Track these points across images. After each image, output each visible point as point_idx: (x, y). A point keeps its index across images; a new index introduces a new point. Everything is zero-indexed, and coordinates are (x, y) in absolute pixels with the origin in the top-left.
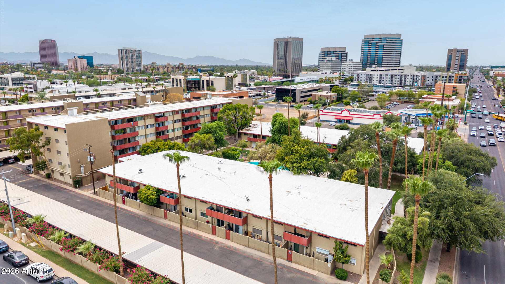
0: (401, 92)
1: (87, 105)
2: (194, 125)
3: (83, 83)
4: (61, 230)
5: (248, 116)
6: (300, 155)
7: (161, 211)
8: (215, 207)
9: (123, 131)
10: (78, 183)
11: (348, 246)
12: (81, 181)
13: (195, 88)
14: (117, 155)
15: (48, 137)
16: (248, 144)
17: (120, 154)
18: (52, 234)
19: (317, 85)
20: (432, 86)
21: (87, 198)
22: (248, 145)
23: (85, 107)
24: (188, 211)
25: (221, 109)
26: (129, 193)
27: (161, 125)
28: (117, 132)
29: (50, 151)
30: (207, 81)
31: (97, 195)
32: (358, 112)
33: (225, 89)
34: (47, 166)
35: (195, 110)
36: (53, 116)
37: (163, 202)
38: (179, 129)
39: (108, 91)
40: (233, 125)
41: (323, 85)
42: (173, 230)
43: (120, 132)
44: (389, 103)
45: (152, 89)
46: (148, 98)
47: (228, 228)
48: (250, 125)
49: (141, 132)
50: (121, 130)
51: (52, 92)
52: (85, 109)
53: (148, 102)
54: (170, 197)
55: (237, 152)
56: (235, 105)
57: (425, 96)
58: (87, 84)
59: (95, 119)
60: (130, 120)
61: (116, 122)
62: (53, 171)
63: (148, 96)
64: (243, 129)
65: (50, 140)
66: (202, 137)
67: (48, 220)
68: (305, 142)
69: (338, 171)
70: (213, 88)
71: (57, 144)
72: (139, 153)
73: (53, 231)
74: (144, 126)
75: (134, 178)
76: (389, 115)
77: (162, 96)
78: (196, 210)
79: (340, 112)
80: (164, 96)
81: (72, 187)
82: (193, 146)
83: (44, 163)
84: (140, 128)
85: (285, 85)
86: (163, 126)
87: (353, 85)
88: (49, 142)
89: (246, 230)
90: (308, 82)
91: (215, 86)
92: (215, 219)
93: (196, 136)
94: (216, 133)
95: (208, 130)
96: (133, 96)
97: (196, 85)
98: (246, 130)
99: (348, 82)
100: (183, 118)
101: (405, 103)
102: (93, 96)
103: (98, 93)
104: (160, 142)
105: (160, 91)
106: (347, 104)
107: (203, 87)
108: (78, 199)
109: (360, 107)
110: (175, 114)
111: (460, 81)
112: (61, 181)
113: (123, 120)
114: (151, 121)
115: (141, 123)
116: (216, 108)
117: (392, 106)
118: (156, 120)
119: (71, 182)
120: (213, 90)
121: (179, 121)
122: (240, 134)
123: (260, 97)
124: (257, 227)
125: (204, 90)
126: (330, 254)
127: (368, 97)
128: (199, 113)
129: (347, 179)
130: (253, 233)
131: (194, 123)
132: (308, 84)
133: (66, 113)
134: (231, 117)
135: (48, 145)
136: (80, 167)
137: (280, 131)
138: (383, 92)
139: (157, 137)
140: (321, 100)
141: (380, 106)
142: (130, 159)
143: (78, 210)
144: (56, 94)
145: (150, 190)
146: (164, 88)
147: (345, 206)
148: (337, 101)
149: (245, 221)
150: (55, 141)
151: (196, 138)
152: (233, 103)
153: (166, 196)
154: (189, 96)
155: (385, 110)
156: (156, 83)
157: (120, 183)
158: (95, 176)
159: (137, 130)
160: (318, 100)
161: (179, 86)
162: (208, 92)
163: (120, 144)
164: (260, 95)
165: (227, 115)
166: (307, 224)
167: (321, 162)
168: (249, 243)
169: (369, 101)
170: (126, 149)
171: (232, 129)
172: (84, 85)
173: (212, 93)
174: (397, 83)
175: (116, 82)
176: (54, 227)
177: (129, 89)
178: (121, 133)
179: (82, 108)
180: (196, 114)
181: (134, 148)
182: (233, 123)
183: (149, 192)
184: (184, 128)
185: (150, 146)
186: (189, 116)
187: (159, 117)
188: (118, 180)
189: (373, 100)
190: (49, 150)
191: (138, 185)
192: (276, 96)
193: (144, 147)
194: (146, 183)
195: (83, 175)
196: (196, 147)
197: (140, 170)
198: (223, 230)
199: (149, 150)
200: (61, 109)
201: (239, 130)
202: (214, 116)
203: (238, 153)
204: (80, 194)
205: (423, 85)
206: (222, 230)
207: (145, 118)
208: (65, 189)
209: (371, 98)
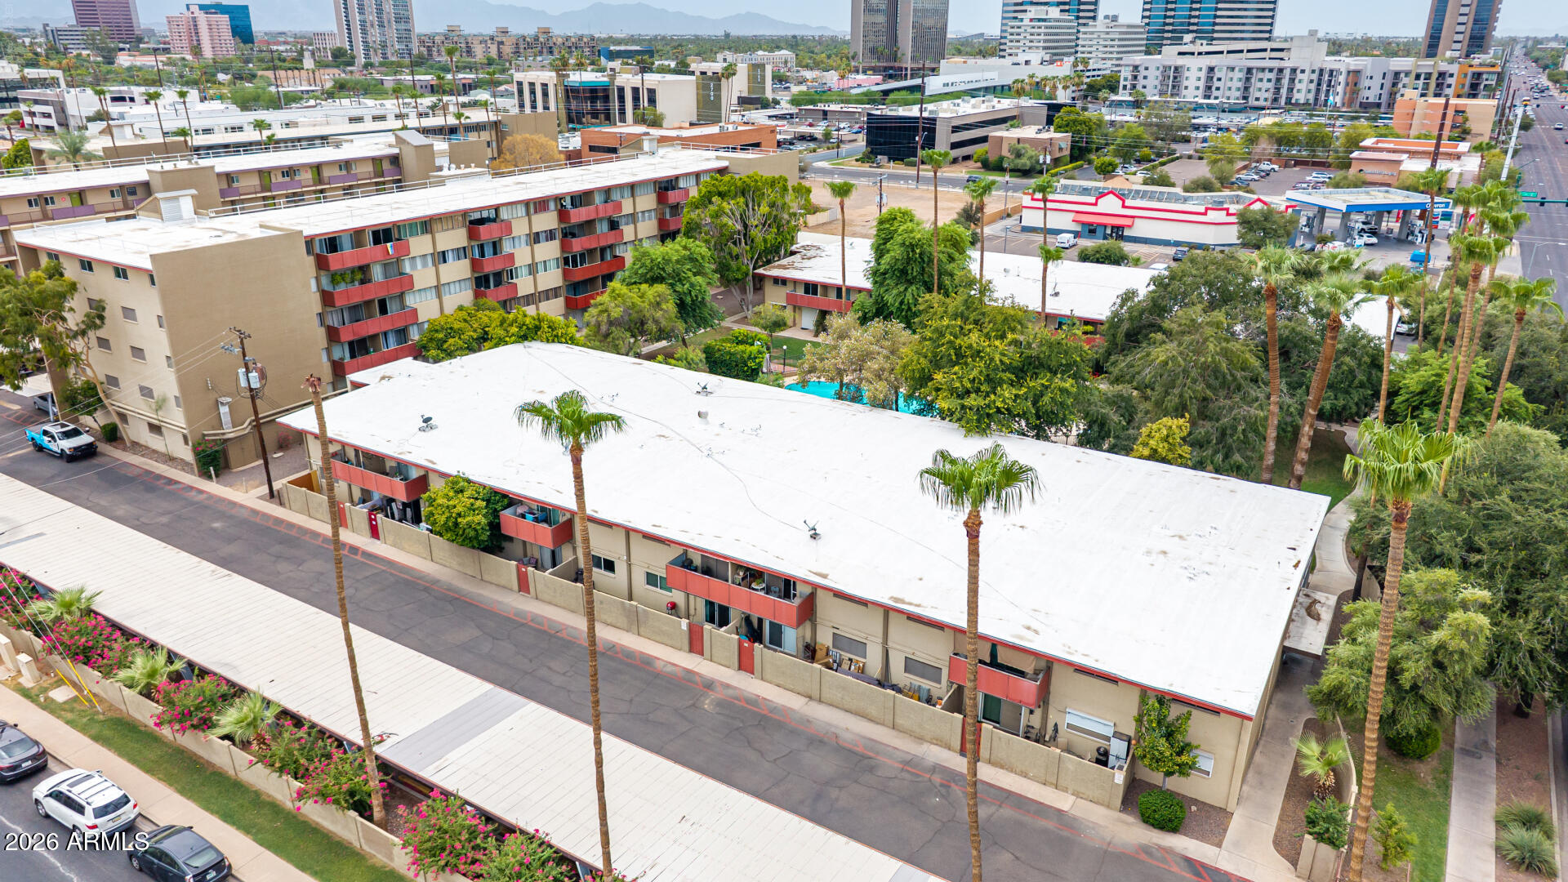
0: (1284, 130)
1: (229, 177)
2: (603, 250)
3: (221, 98)
4: (153, 646)
5: (786, 216)
6: (988, 367)
7: (505, 568)
8: (697, 561)
9: (359, 276)
10: (213, 460)
11: (1189, 714)
12: (225, 452)
13: (595, 115)
14: (342, 359)
15: (96, 298)
16: (788, 314)
17: (353, 356)
18: (124, 664)
19: (1005, 104)
20: (1379, 105)
21: (244, 514)
22: (789, 322)
23: (226, 186)
24: (600, 567)
25: (694, 193)
26: (390, 501)
27: (488, 250)
28: (338, 278)
29: (109, 349)
30: (635, 90)
31: (281, 504)
32: (1151, 198)
33: (694, 120)
34: (100, 400)
35: (602, 198)
36: (108, 220)
37: (512, 535)
38: (553, 264)
39: (303, 126)
40: (735, 250)
41: (1024, 104)
42: (551, 636)
43: (348, 280)
44: (1245, 167)
45: (452, 121)
46: (442, 153)
47: (744, 630)
48: (794, 248)
49: (423, 275)
50: (353, 271)
51: (108, 131)
52: (223, 193)
53: (440, 169)
54: (536, 520)
55: (754, 349)
56: (743, 176)
57: (1368, 142)
58: (235, 103)
59: (257, 233)
60: (383, 235)
61: (332, 243)
62: (123, 417)
63: (440, 145)
64: (769, 262)
65: (104, 309)
66: (632, 295)
67: (109, 608)
68: (1006, 319)
69: (1116, 418)
70: (655, 115)
71: (129, 324)
72: (419, 353)
73: (125, 650)
74: (432, 254)
75: (406, 448)
76: (1261, 211)
77: (489, 144)
78: (629, 566)
79: (1092, 200)
80: (494, 144)
81: (192, 473)
82: (604, 328)
83: (90, 389)
84: (419, 262)
85: (894, 102)
86: (495, 253)
87: (1120, 104)
88: (101, 318)
89: (808, 639)
90: (973, 93)
91: (661, 107)
92: (698, 599)
93: (613, 291)
94: (680, 280)
95: (652, 269)
96: (390, 146)
97: (599, 105)
98: (780, 267)
99: (1102, 94)
100: (563, 226)
101: (1295, 166)
102: (251, 144)
103: (266, 133)
104: (487, 312)
105: (478, 127)
106: (1107, 171)
107: (622, 112)
108: (217, 520)
109: (1153, 182)
110: (536, 212)
111: (1473, 92)
112: (155, 451)
113: (357, 234)
114: (456, 238)
115: (420, 245)
116: (673, 188)
117: (1256, 177)
118: (472, 235)
119: (186, 454)
120: (656, 123)
121: (550, 235)
122: (759, 280)
123: (812, 145)
124: (847, 632)
125: (623, 120)
126: (1117, 735)
127: (1174, 146)
128: (619, 206)
129: (1155, 451)
130: (834, 651)
131: (603, 243)
132: (973, 101)
133: (156, 211)
134: (730, 223)
135: (97, 327)
136: (217, 404)
137: (904, 272)
138: (1220, 129)
139: (478, 295)
140: (1019, 155)
141: (1217, 178)
142: (390, 378)
143: (213, 567)
144: (125, 139)
145: (467, 494)
146: (493, 118)
147: (1162, 556)
148: (1073, 159)
149: (808, 611)
150: (120, 313)
151: (614, 298)
152: (732, 169)
153: (523, 516)
154: (575, 141)
155: (1241, 193)
156: (463, 99)
157: (358, 465)
158: (269, 436)
159: (408, 269)
160: (1008, 155)
161: (540, 109)
162: (640, 129)
163: (351, 322)
164: (812, 138)
165: (717, 215)
166: (1036, 632)
167: (1063, 391)
168: (823, 689)
169: (1178, 158)
170: (374, 337)
171: (733, 264)
172: (222, 107)
173: (656, 132)
174: (1263, 95)
175: (330, 95)
176: (129, 635)
177: (375, 118)
178: (352, 281)
179: (215, 187)
180: (609, 210)
181: (402, 333)
182: (735, 243)
183: (461, 503)
184: (568, 261)
185: (456, 326)
186: (584, 218)
187: (482, 221)
188: (351, 454)
189: (1190, 157)
190: (104, 343)
191: (422, 473)
192: (869, 143)
193: (437, 331)
194: (451, 469)
195: (230, 432)
196: (616, 332)
197: (427, 420)
198: (729, 639)
199: (451, 341)
200: (140, 192)
201: (754, 268)
202: (668, 217)
203: (760, 352)
204: (224, 500)
205: (1351, 102)
206: (725, 638)
207: (435, 227)
208: (171, 482)
209: (1181, 149)
